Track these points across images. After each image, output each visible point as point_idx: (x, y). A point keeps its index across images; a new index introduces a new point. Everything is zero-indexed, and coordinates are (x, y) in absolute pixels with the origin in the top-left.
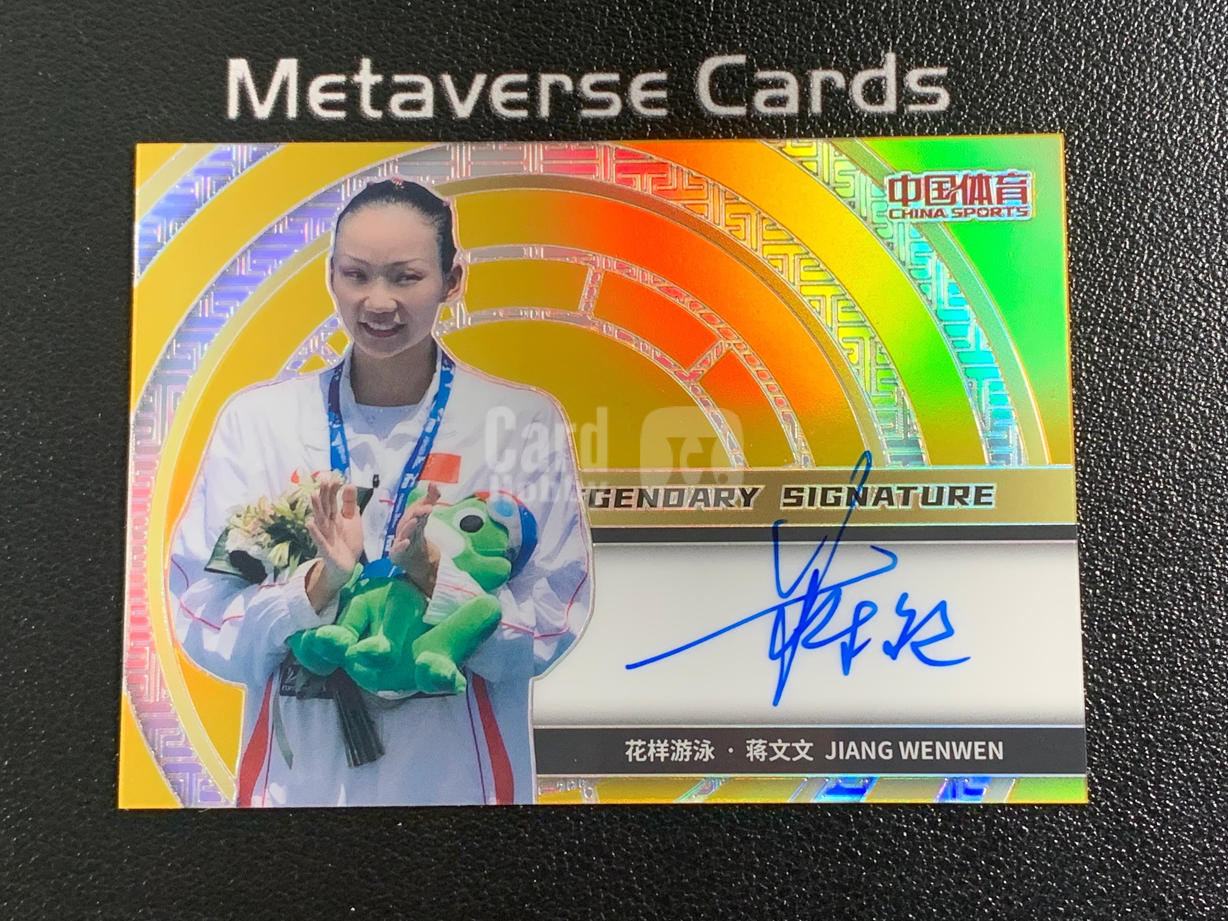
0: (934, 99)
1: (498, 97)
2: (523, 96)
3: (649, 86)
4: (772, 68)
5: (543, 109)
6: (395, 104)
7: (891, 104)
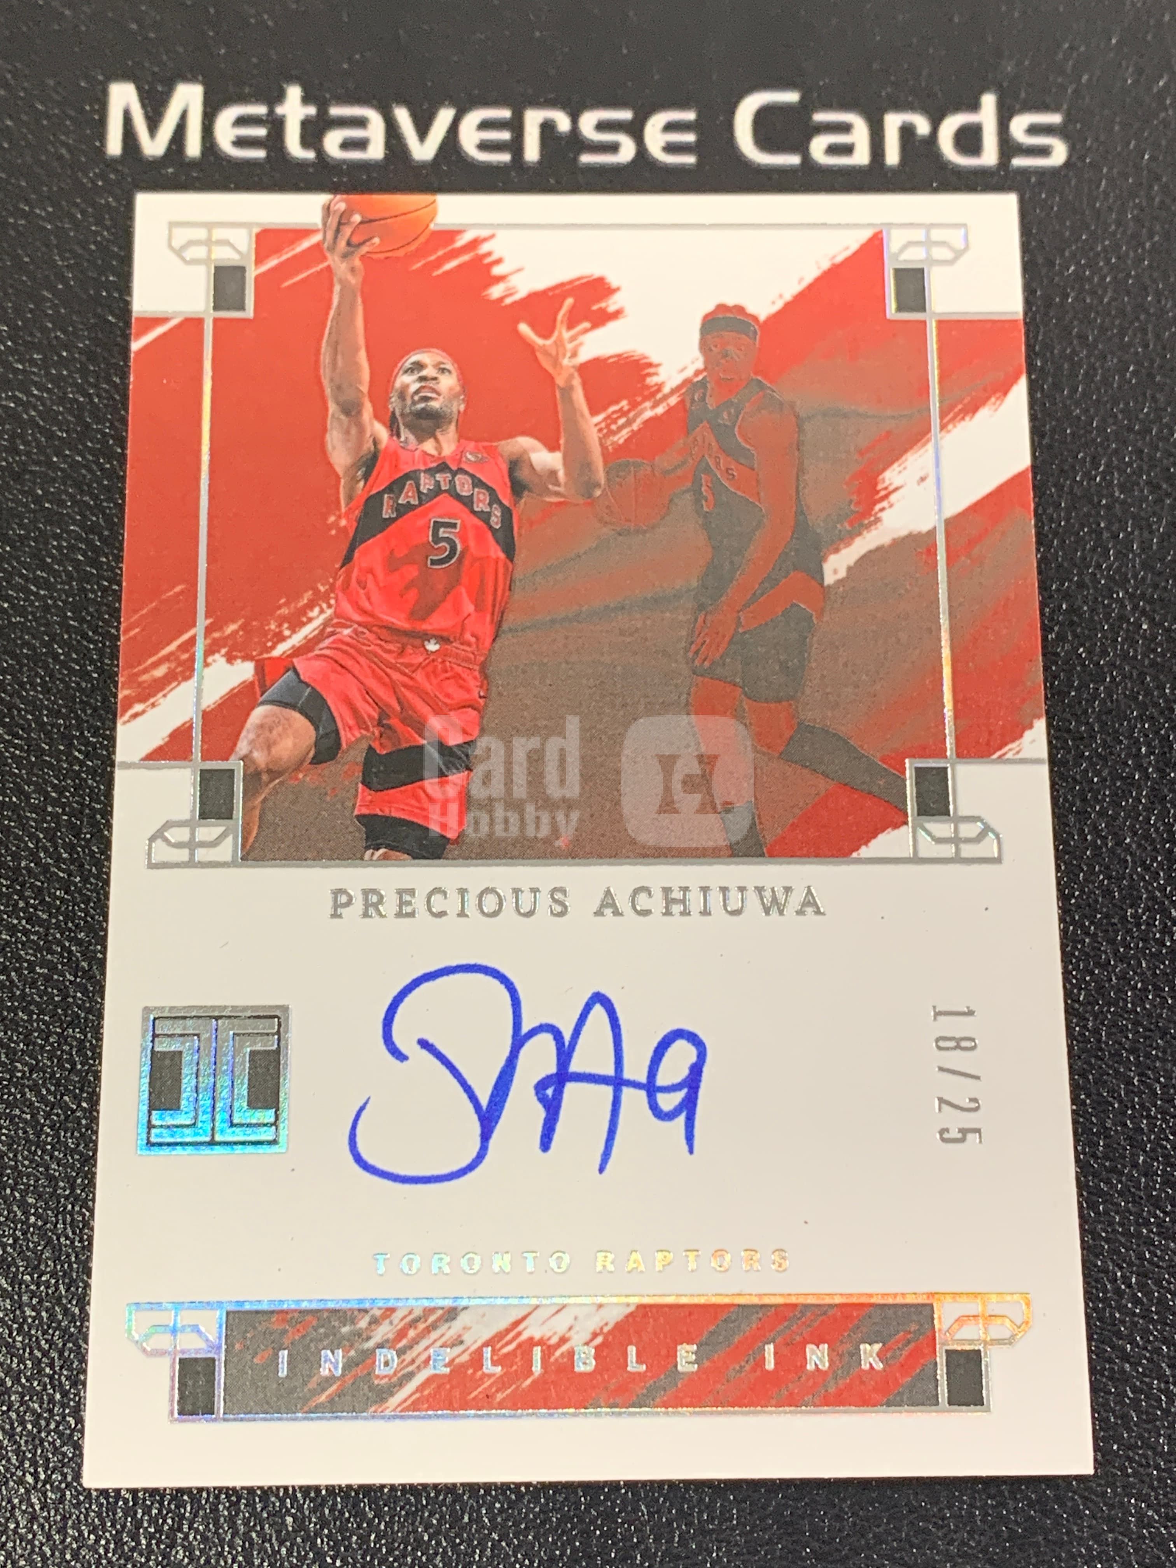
0: (1046, 152)
1: (469, 137)
2: (506, 135)
3: (670, 127)
4: (832, 108)
5: (532, 152)
6: (332, 142)
7: (989, 156)
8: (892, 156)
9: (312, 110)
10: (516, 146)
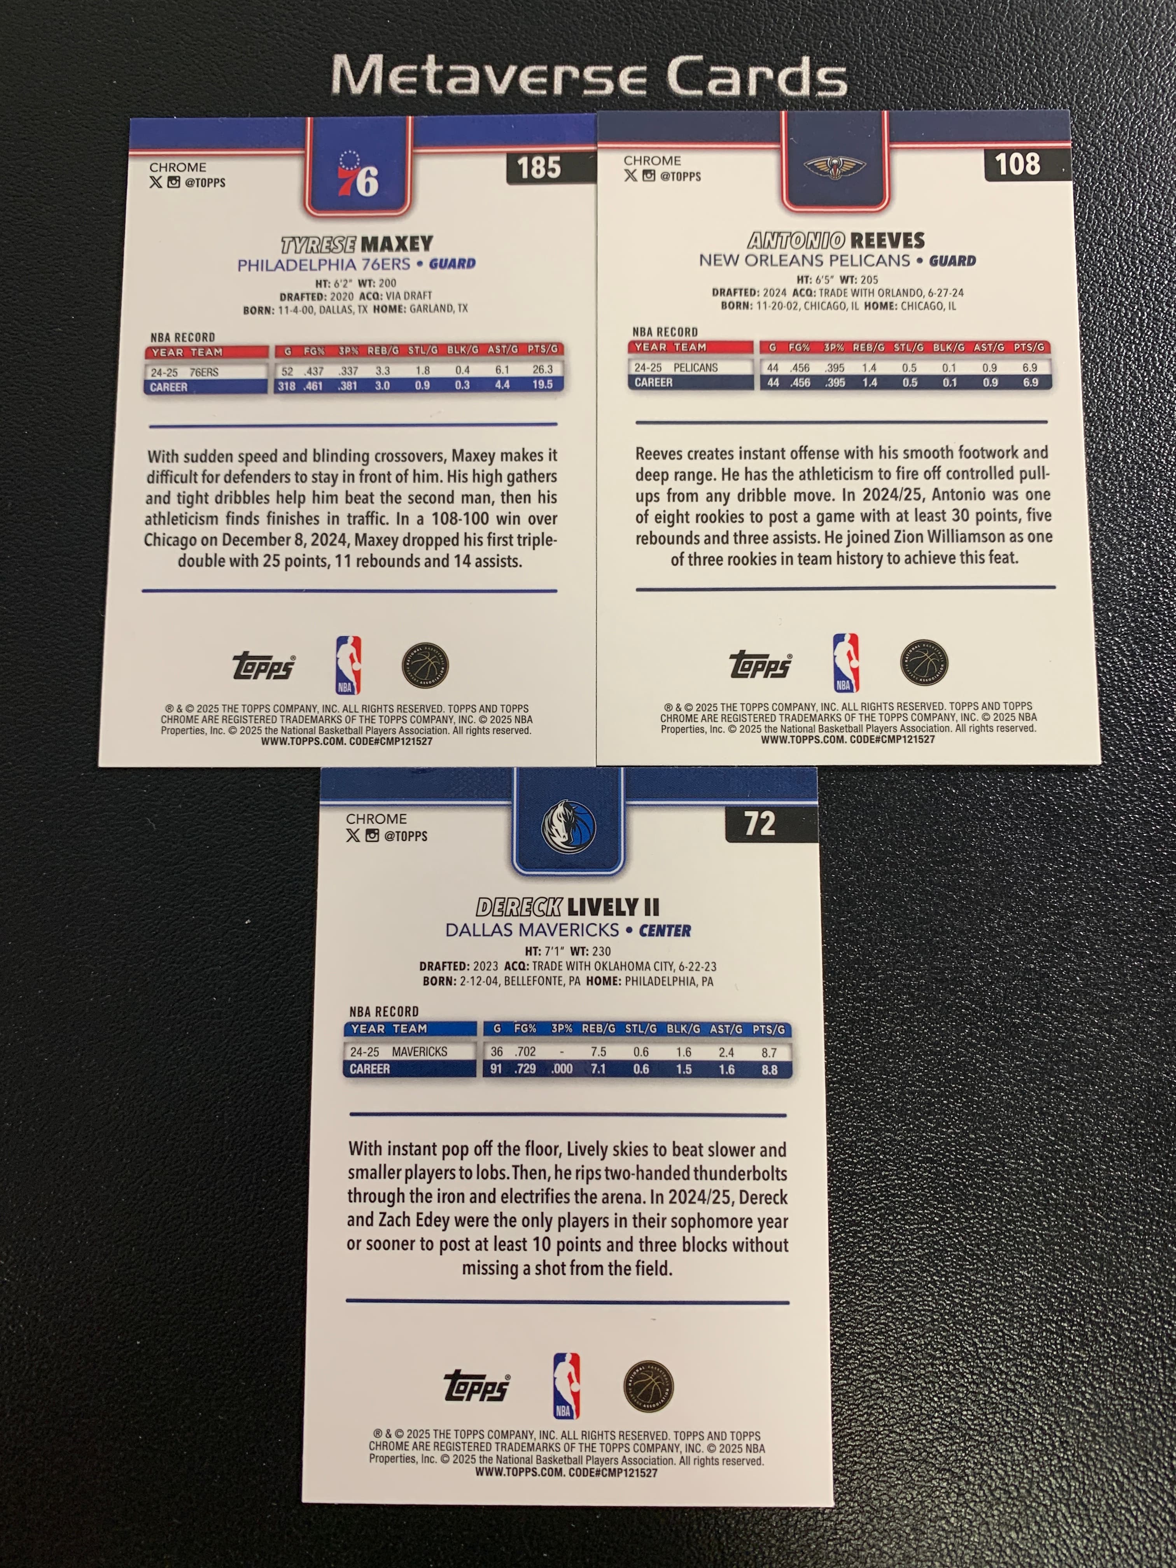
0: (836, 88)
1: (524, 81)
2: (544, 80)
3: (632, 75)
4: (721, 64)
5: (558, 89)
6: (451, 85)
7: (805, 91)
8: (752, 91)
9: (441, 67)
10: (550, 86)
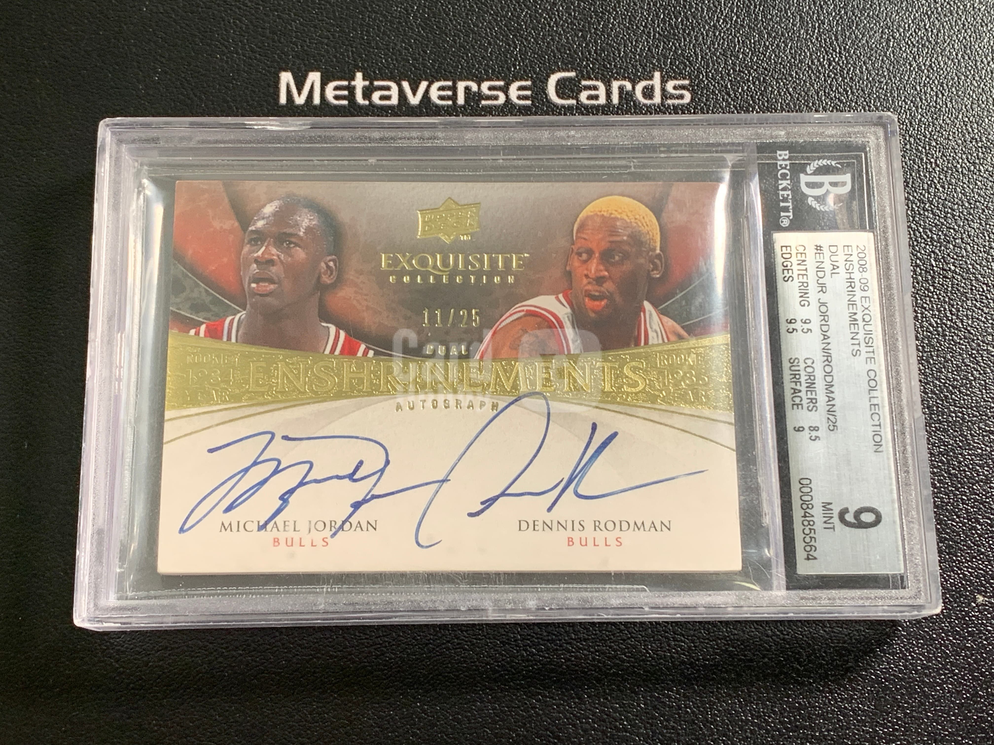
0: (681, 97)
1: (434, 94)
2: (450, 93)
3: (520, 88)
4: (590, 79)
5: (461, 100)
6: (376, 97)
7: (657, 99)
8: (615, 100)
9: (367, 83)
10: (454, 98)
